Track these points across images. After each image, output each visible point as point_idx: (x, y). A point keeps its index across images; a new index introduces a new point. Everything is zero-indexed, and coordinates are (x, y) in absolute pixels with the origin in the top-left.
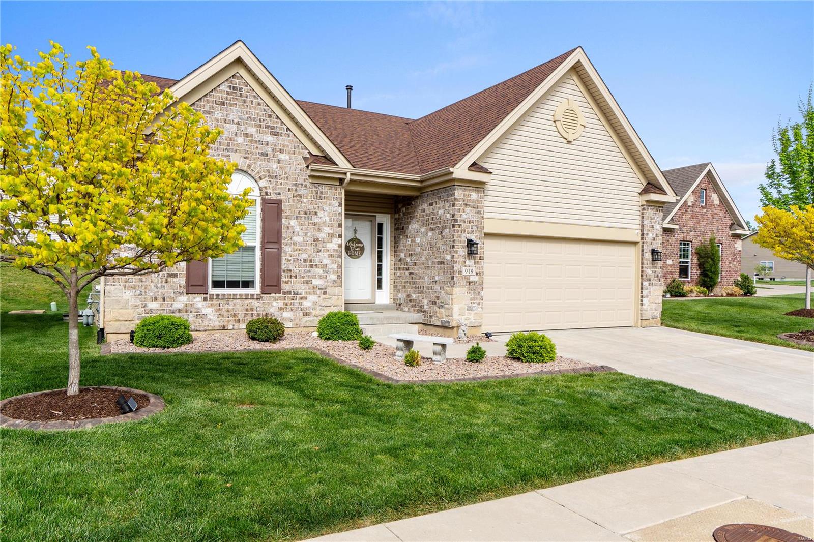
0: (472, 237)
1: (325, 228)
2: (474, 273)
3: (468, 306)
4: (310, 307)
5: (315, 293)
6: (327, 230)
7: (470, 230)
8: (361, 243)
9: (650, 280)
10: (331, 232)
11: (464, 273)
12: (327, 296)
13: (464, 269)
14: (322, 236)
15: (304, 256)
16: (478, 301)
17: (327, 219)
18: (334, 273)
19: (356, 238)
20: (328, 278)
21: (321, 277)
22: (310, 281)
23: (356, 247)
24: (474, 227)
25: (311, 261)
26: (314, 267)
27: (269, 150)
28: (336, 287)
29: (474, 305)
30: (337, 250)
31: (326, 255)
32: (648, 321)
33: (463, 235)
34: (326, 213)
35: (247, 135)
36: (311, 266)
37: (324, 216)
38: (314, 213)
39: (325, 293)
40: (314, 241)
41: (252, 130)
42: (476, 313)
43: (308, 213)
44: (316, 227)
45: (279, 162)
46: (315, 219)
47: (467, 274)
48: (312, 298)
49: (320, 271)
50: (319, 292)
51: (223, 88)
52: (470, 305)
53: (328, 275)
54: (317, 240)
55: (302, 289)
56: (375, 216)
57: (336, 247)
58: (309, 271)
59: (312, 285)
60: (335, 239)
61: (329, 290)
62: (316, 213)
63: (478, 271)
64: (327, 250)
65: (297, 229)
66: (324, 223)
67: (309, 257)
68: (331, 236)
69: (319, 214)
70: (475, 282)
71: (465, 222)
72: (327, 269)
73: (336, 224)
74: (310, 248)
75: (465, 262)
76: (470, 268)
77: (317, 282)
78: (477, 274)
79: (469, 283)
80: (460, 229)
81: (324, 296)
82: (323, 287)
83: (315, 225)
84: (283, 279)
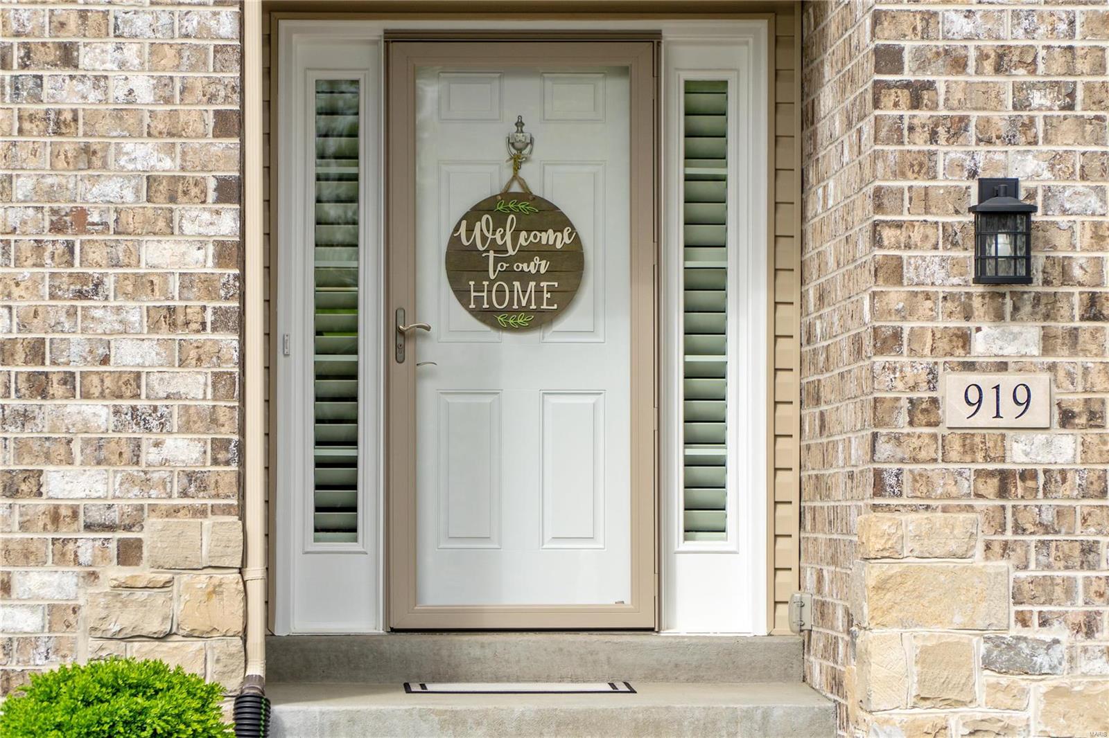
0: (1028, 169)
1: (128, 145)
2: (1040, 413)
3: (997, 642)
4: (27, 642)
5: (63, 553)
7: (1001, 117)
10: (167, 165)
11: (955, 412)
12: (143, 573)
13: (952, 386)
14: (106, 192)
16: (1077, 609)
17: (143, 86)
18: (186, 428)
20: (150, 455)
21: (99, 452)
22: (29, 475)
24: (1037, 98)
25: (36, 351)
26: (56, 388)
28: (201, 512)
29: (1046, 635)
30: (208, 286)
31: (135, 313)
33: (948, 153)
34: (131, 52)
36: (39, 386)
38: (54, 54)
39: (129, 553)
40: (57, 227)
42: (1057, 692)
43: (17, 54)
44: (69, 143)
46: (63, 93)
47: (985, 418)
49: (97, 413)
50: (87, 545)
52: (1016, 630)
53: (147, 439)
54: (75, 221)
57: (201, 261)
58: (25, 417)
59: (42, 503)
60: (194, 210)
61: (150, 534)
62: (67, 56)
63: (1074, 399)
64: (144, 284)
66: (118, 115)
67: (23, 326)
68: (167, 191)
69: (86, 59)
70: (1054, 478)
71: (959, 64)
72: (141, 403)
73: (198, 114)
74: (26, 272)
75: (964, 339)
76: (1008, 381)
78: (1067, 418)
79: (1005, 481)
80: (923, 115)
81: (124, 573)
82: (114, 516)
83: (59, 124)
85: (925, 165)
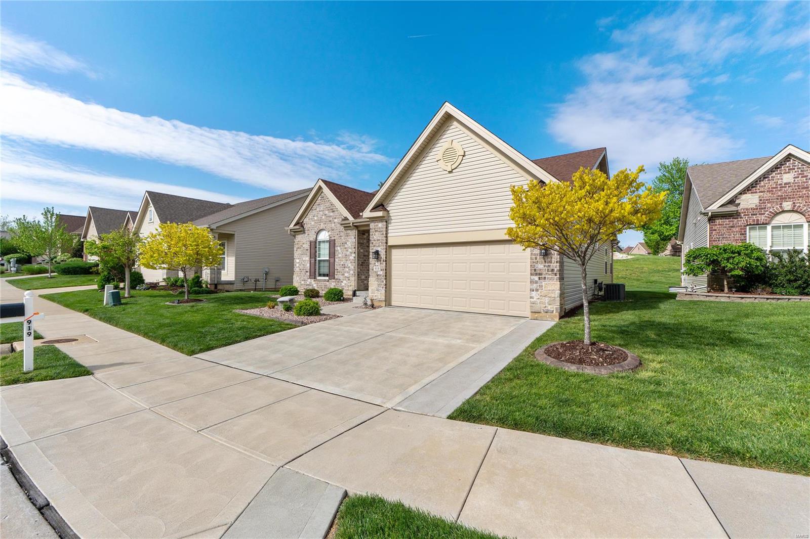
0: (379, 249)
4: (344, 286)
5: (345, 280)
6: (350, 250)
7: (377, 245)
10: (352, 251)
11: (374, 270)
13: (375, 267)
14: (348, 253)
15: (342, 263)
16: (382, 286)
17: (351, 245)
18: (353, 271)
20: (351, 272)
21: (348, 272)
22: (344, 274)
25: (344, 265)
26: (345, 268)
27: (331, 219)
28: (353, 277)
29: (380, 288)
30: (354, 260)
31: (349, 262)
32: (541, 315)
33: (374, 248)
35: (325, 215)
37: (349, 244)
39: (349, 280)
41: (327, 212)
42: (381, 293)
43: (344, 243)
44: (346, 250)
45: (334, 223)
46: (346, 246)
47: (376, 270)
48: (345, 282)
49: (347, 269)
50: (347, 279)
51: (319, 198)
52: (378, 288)
54: (346, 255)
55: (341, 277)
57: (353, 258)
58: (344, 270)
59: (344, 276)
60: (353, 254)
61: (350, 278)
62: (346, 243)
63: (382, 268)
64: (350, 260)
65: (340, 251)
66: (349, 247)
67: (344, 263)
68: (351, 253)
69: (347, 243)
70: (381, 275)
71: (375, 241)
72: (350, 269)
73: (354, 247)
74: (344, 259)
75: (375, 264)
76: (378, 267)
77: (346, 275)
78: (381, 270)
79: (378, 275)
80: (373, 245)
82: (348, 277)
83: (346, 248)
84: (336, 273)
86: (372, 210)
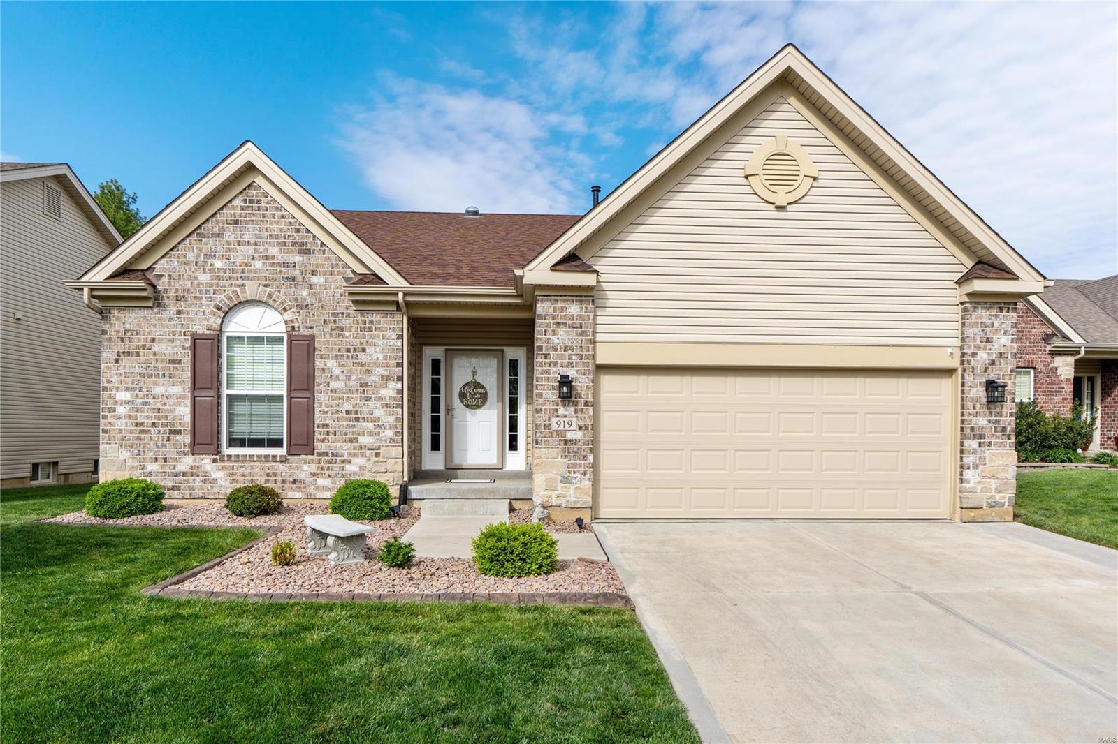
0: (571, 373)
1: (377, 369)
2: (574, 427)
3: (564, 477)
4: (355, 473)
5: (363, 455)
6: (382, 371)
7: (565, 361)
8: (482, 387)
9: (981, 437)
10: (386, 373)
11: (554, 427)
12: (380, 459)
13: (554, 421)
14: (372, 379)
15: (347, 406)
16: (582, 470)
17: (380, 357)
18: (390, 428)
19: (475, 382)
20: (382, 434)
21: (371, 434)
22: (355, 438)
23: (475, 394)
24: (574, 357)
25: (357, 412)
26: (361, 420)
27: (296, 273)
28: (394, 446)
29: (575, 475)
30: (395, 399)
31: (379, 404)
32: (981, 511)
33: (553, 369)
34: (378, 349)
35: (267, 258)
36: (357, 420)
37: (375, 353)
38: (361, 350)
39: (377, 455)
40: (361, 386)
41: (274, 251)
42: (577, 488)
43: (352, 350)
44: (364, 369)
45: (311, 287)
46: (363, 358)
47: (561, 428)
48: (359, 461)
49: (370, 425)
50: (368, 453)
51: (236, 203)
52: (568, 474)
53: (381, 431)
54: (364, 385)
55: (344, 449)
56: (502, 350)
57: (393, 394)
58: (354, 426)
59: (358, 444)
60: (392, 383)
61: (382, 451)
62: (364, 350)
63: (582, 424)
64: (381, 398)
65: (337, 371)
66: (375, 363)
67: (354, 407)
68: (385, 379)
69: (368, 351)
70: (577, 441)
71: (556, 350)
72: (380, 423)
73: (393, 362)
74: (354, 396)
75: (557, 410)
76: (567, 420)
77: (364, 440)
78: (580, 428)
79: (566, 442)
80: (547, 361)
81: (376, 459)
82: (374, 447)
83: (362, 365)
84: (317, 436)
85: (548, 372)
86: (555, 265)
